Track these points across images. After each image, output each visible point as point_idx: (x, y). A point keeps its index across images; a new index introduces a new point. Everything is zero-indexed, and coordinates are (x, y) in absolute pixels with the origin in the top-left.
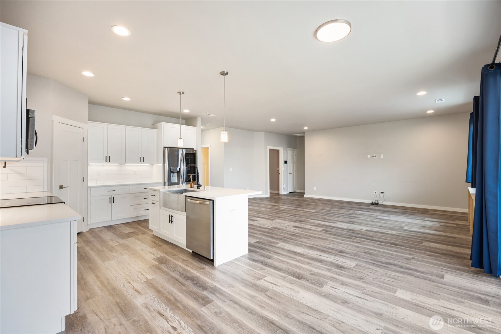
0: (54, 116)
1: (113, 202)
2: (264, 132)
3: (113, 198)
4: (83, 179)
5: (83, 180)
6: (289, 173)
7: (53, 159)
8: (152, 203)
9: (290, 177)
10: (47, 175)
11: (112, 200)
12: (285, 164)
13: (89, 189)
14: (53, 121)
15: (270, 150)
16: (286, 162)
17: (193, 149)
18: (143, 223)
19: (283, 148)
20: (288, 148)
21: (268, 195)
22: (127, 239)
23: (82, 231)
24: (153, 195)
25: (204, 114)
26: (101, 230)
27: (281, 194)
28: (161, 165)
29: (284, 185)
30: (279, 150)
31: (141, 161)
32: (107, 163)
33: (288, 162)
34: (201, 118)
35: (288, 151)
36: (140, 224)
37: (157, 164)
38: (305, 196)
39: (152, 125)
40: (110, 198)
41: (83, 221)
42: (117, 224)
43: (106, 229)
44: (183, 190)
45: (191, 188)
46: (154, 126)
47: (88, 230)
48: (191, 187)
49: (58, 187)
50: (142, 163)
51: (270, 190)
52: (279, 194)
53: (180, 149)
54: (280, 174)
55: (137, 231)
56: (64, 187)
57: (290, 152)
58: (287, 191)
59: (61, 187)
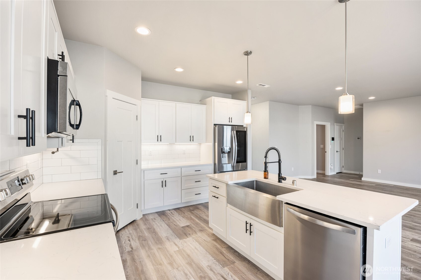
0: (107, 90)
1: (165, 186)
2: (311, 106)
3: (166, 181)
4: (137, 161)
5: (137, 163)
6: (336, 152)
7: (107, 141)
8: (215, 197)
9: (337, 155)
10: (101, 160)
11: (164, 184)
12: (332, 141)
13: (142, 172)
14: (106, 96)
15: (317, 125)
16: (333, 139)
17: (243, 126)
18: (195, 211)
19: (330, 123)
20: (335, 123)
21: (315, 177)
22: (184, 240)
23: (136, 219)
24: (215, 187)
25: (258, 85)
26: (154, 219)
27: (327, 175)
28: (211, 144)
29: (331, 164)
30: (325, 125)
31: (190, 140)
32: (159, 143)
33: (335, 139)
34: (251, 90)
35: (335, 126)
36: (192, 212)
37: (206, 143)
38: (363, 179)
39: (200, 101)
40: (162, 182)
41: (137, 208)
42: (169, 210)
43: (160, 218)
44: (254, 181)
45: (265, 180)
46: (202, 102)
47: (142, 217)
48: (265, 178)
49: (113, 173)
50: (191, 143)
51: (317, 170)
52: (325, 174)
53: (224, 126)
54: (326, 152)
55: (193, 225)
56: (118, 173)
57: (337, 127)
58: (334, 171)
59: (115, 173)
